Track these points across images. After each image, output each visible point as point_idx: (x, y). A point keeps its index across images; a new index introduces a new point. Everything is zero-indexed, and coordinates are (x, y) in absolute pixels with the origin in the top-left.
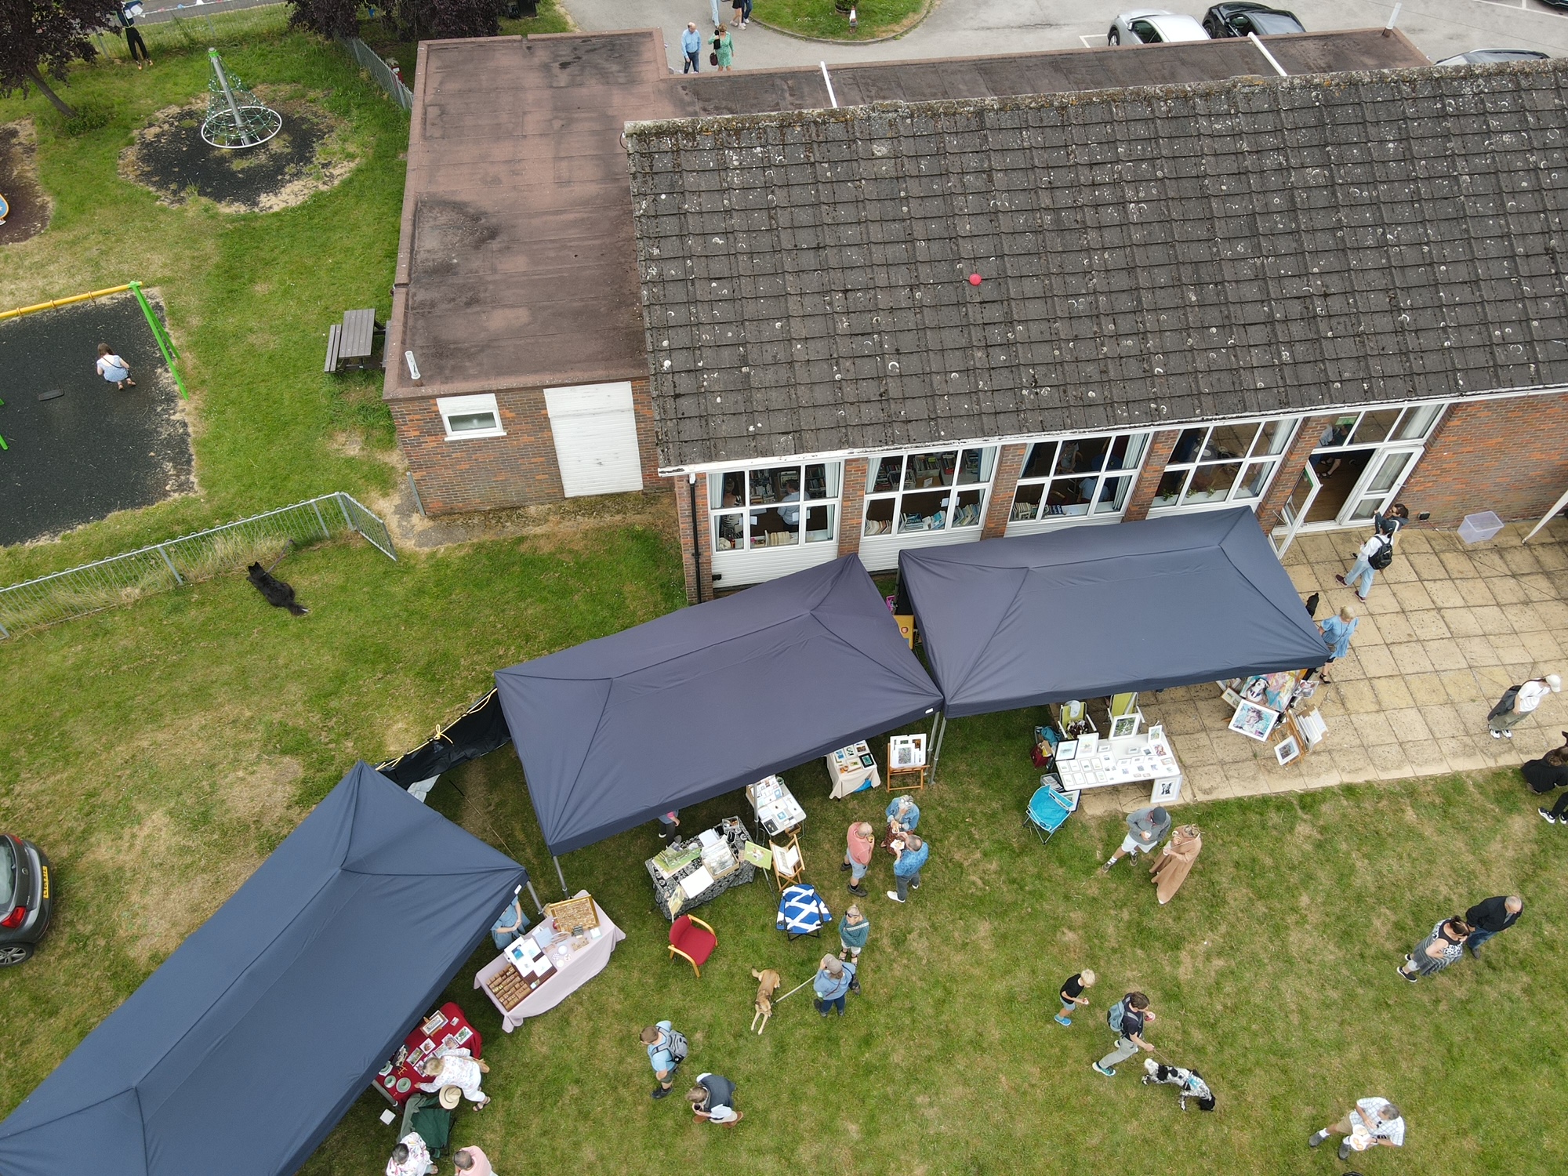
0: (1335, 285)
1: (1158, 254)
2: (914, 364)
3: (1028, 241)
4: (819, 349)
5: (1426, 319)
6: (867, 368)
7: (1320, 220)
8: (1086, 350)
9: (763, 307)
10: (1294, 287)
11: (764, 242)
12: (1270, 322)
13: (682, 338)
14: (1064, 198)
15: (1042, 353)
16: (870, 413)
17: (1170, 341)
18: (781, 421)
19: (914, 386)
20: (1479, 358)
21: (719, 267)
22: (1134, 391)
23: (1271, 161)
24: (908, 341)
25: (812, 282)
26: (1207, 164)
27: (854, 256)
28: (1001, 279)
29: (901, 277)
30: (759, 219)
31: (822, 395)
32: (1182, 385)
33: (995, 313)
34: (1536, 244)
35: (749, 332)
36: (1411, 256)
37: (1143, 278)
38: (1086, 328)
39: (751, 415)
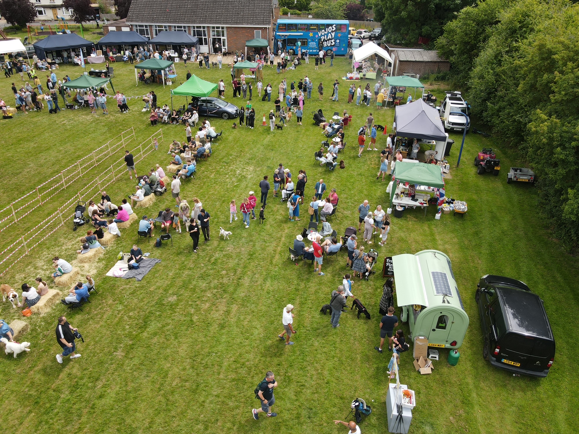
0: (210, 14)
1: (190, 10)
2: (158, 17)
3: (175, 8)
4: (148, 14)
6: (152, 17)
9: (142, 11)
12: (201, 17)
14: (181, 5)
15: (173, 17)
20: (226, 21)
22: (182, 20)
23: (207, 4)
25: (149, 9)
26: (199, 3)
27: (155, 8)
28: (171, 11)
29: (159, 10)
33: (169, 13)
34: (237, 13)
38: (180, 15)
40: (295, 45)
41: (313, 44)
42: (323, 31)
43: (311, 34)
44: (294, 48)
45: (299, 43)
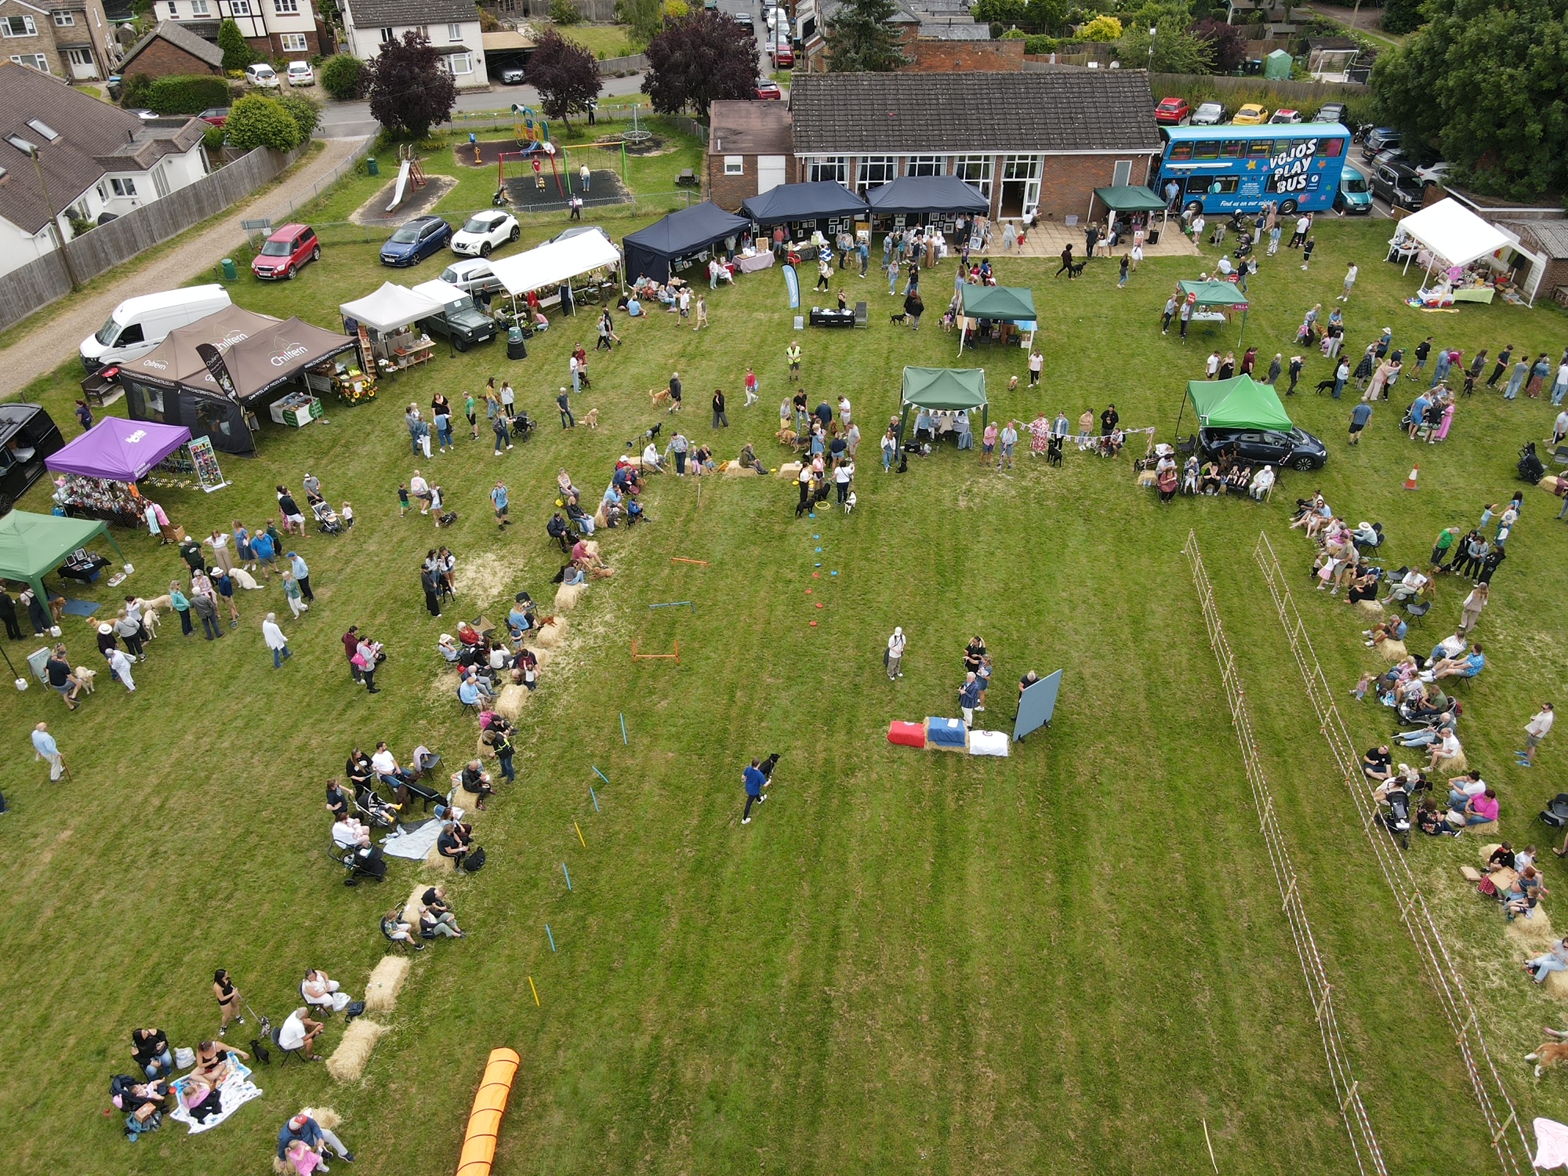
0: (1002, 122)
1: (948, 112)
2: (871, 133)
3: (908, 107)
4: (844, 128)
5: (1030, 132)
6: (857, 133)
7: (999, 106)
8: (922, 133)
9: (827, 118)
10: (989, 122)
11: (830, 103)
12: (980, 129)
13: (804, 123)
14: (920, 97)
15: (910, 133)
16: (856, 144)
17: (949, 132)
18: (830, 144)
19: (870, 138)
20: (1046, 142)
21: (815, 108)
22: (936, 143)
23: (984, 91)
24: (869, 128)
25: (843, 113)
26: (964, 91)
27: (856, 107)
28: (899, 115)
29: (869, 113)
30: (829, 98)
31: (843, 139)
32: (952, 143)
33: (897, 123)
34: (1068, 116)
35: (823, 123)
36: (1027, 117)
37: (942, 117)
38: (925, 128)
39: (822, 142)
40: (1205, 192)
41: (1250, 188)
42: (1284, 155)
43: (1251, 165)
44: (1203, 198)
45: (1218, 187)
